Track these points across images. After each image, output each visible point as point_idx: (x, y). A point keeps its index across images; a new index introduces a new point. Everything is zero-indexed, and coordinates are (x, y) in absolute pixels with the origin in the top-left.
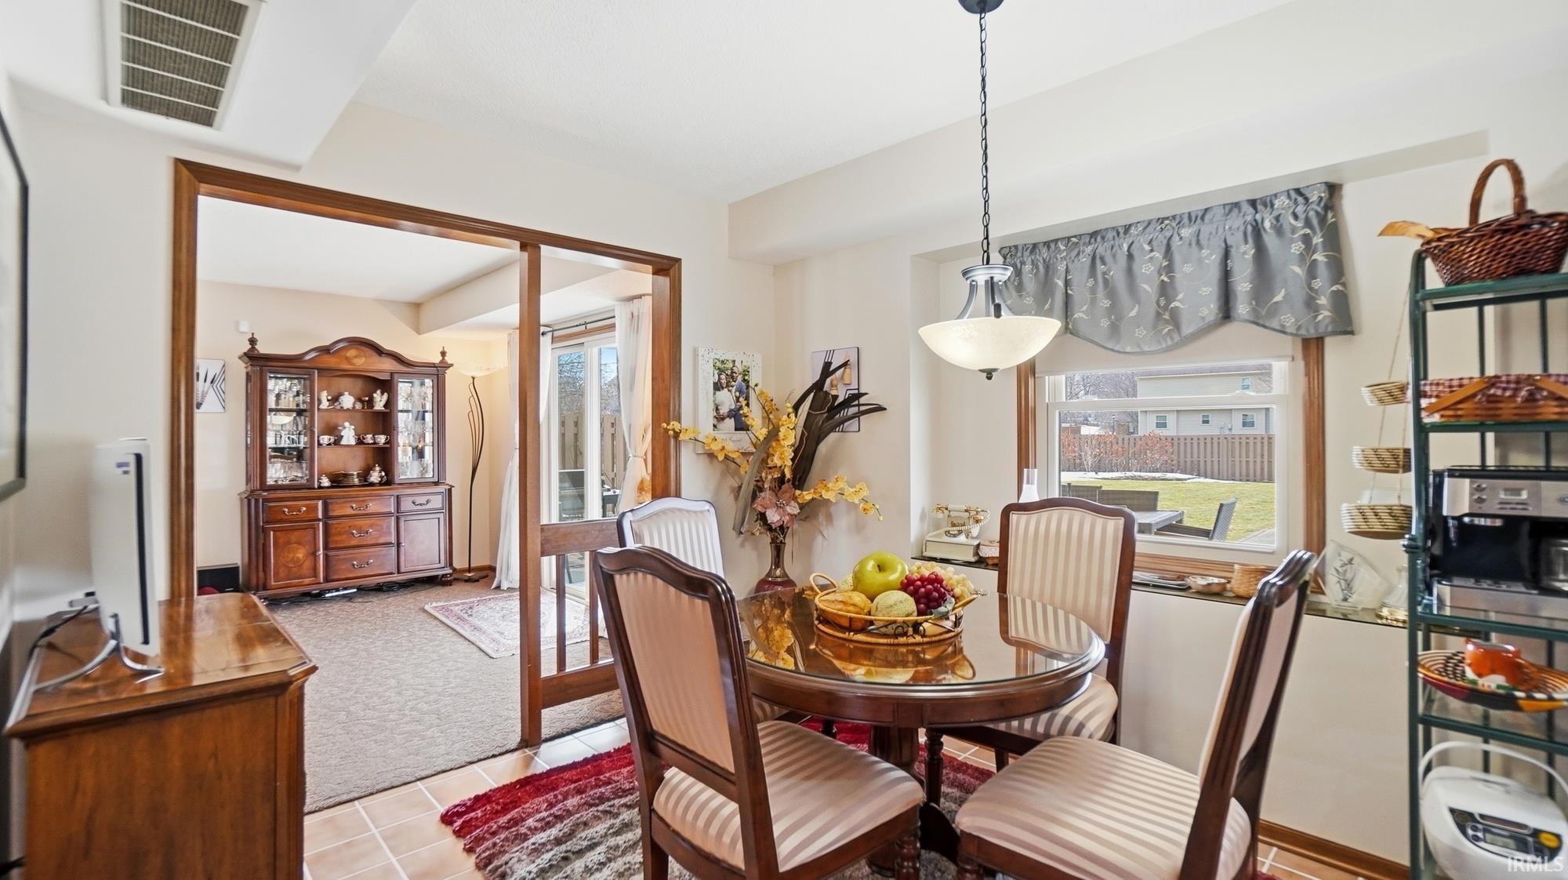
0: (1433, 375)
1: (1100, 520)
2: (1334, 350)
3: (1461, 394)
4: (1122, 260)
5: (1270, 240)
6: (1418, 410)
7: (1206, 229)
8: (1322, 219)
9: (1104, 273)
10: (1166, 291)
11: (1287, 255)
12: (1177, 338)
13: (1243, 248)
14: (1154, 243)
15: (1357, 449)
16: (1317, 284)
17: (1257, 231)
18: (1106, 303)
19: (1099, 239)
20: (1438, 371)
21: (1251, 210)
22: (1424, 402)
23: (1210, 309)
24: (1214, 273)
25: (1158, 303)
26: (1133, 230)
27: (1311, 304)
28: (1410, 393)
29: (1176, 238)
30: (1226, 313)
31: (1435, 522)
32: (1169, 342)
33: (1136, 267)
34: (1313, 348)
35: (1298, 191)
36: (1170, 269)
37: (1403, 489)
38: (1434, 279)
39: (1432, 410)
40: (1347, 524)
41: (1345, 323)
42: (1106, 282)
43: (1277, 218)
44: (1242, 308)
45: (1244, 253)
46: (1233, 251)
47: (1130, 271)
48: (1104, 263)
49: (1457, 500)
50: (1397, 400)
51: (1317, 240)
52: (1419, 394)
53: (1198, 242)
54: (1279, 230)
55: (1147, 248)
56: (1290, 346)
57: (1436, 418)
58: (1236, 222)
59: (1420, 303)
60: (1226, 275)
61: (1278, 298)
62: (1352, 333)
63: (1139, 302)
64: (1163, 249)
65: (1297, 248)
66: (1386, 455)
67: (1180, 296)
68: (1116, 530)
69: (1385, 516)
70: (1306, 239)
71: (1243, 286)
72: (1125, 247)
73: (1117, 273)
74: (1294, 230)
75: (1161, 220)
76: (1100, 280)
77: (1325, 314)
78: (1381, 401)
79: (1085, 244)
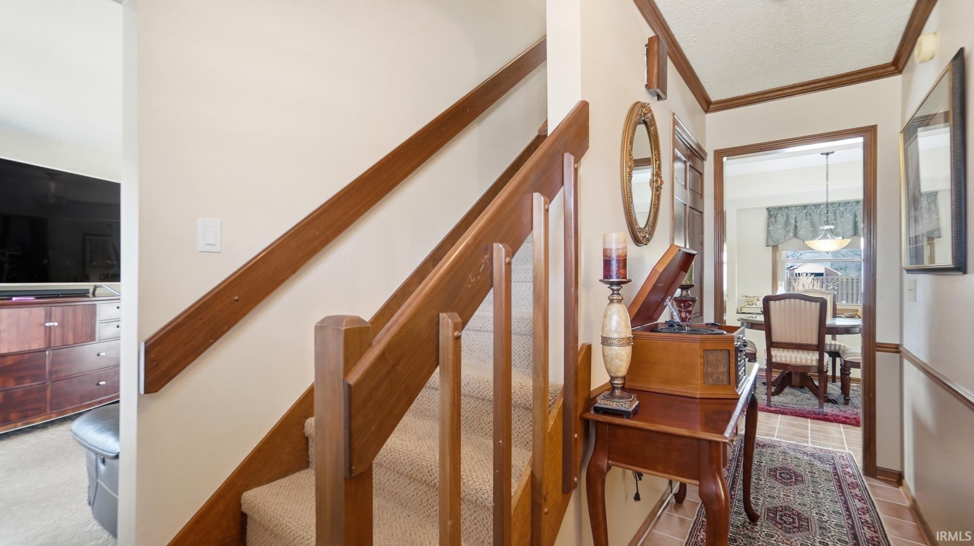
4: (817, 216)
7: (849, 209)
19: (808, 208)
24: (851, 222)
26: (821, 206)
47: (820, 219)
48: (810, 215)
73: (816, 218)
79: (803, 209)
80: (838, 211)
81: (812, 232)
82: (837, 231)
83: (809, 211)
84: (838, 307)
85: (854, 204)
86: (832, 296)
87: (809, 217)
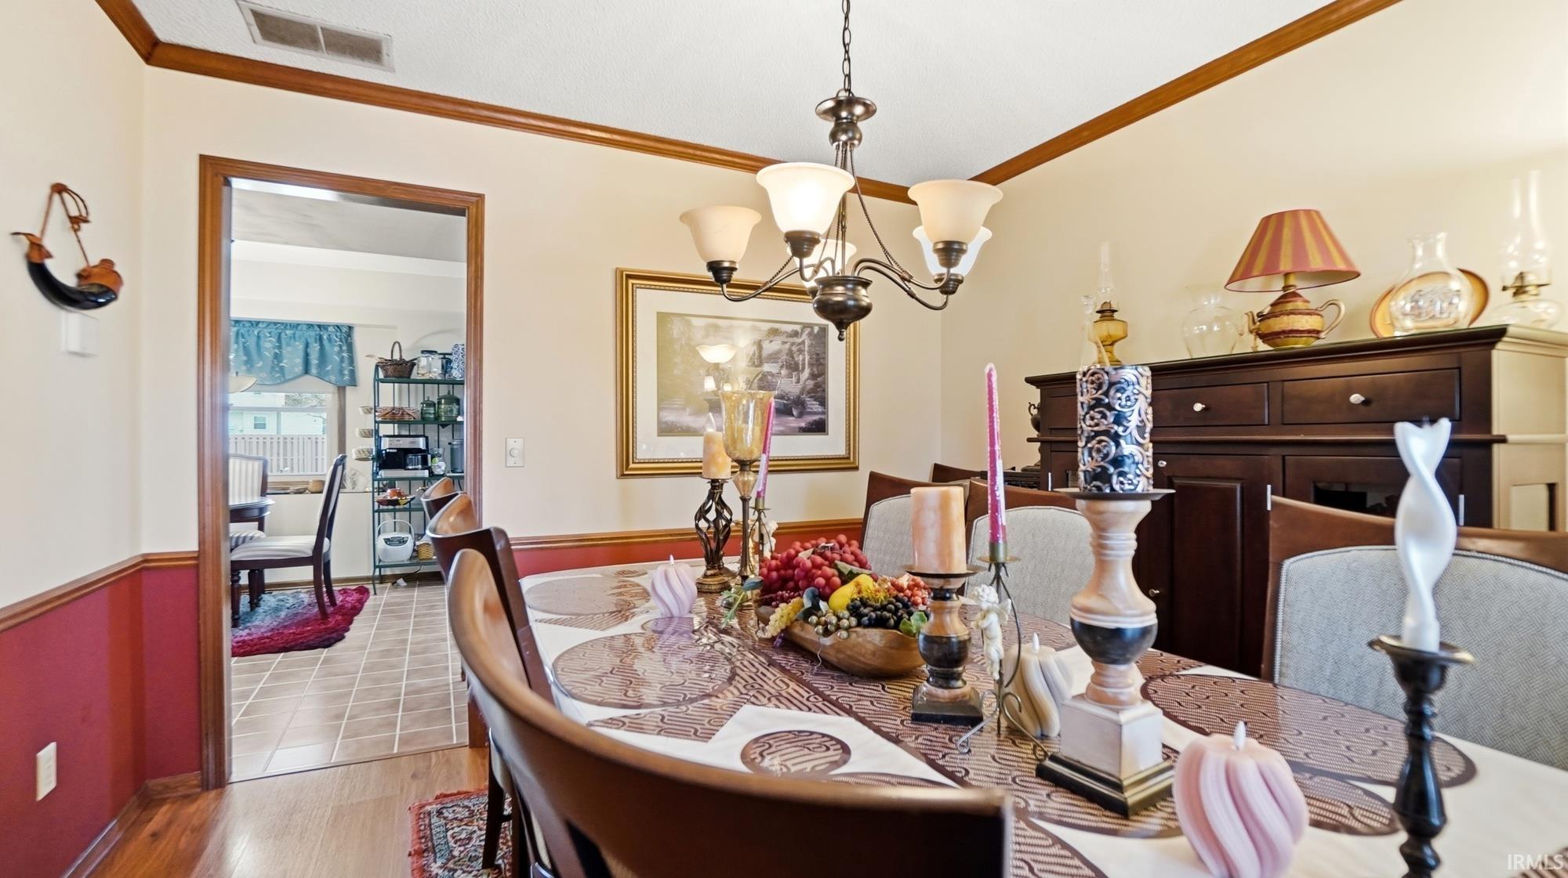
0: (381, 406)
1: (250, 463)
2: (349, 390)
3: (386, 412)
4: (254, 339)
5: (326, 342)
6: (375, 416)
7: (298, 333)
8: (346, 340)
9: (244, 343)
10: (278, 357)
11: (333, 350)
12: (283, 379)
13: (315, 345)
14: (272, 333)
15: (357, 430)
16: (344, 365)
17: (321, 339)
18: (245, 358)
19: (241, 325)
20: (382, 405)
21: (318, 329)
22: (377, 414)
23: (299, 369)
24: (301, 354)
25: (273, 362)
26: (260, 325)
27: (341, 372)
28: (373, 411)
29: (283, 334)
30: (307, 371)
31: (379, 451)
32: (279, 381)
33: (261, 343)
34: (341, 390)
35: (338, 327)
36: (280, 347)
37: (370, 443)
38: (381, 376)
39: (379, 416)
40: (354, 456)
41: (353, 382)
42: (244, 347)
43: (329, 335)
44: (314, 371)
45: (315, 349)
46: (310, 346)
47: (258, 345)
48: (243, 337)
49: (386, 444)
50: (370, 413)
51: (344, 348)
52: (376, 411)
53: (294, 338)
54: (330, 340)
55: (268, 335)
56: (332, 388)
57: (380, 419)
58: (312, 333)
59: (377, 380)
60: (307, 355)
61: (329, 368)
62: (355, 386)
63: (262, 360)
64: (277, 337)
65: (336, 349)
66: (366, 431)
67: (285, 361)
68: (259, 466)
69: (367, 453)
70: (340, 346)
71: (314, 361)
72: (256, 332)
73: (251, 343)
74: (336, 341)
75: (275, 324)
76: (241, 345)
77: (346, 378)
78: (366, 413)
79: (232, 326)
80: (283, 335)
81: (246, 363)
82: (281, 364)
83: (242, 330)
84: (270, 480)
85: (305, 327)
86: (261, 462)
87: (241, 340)
